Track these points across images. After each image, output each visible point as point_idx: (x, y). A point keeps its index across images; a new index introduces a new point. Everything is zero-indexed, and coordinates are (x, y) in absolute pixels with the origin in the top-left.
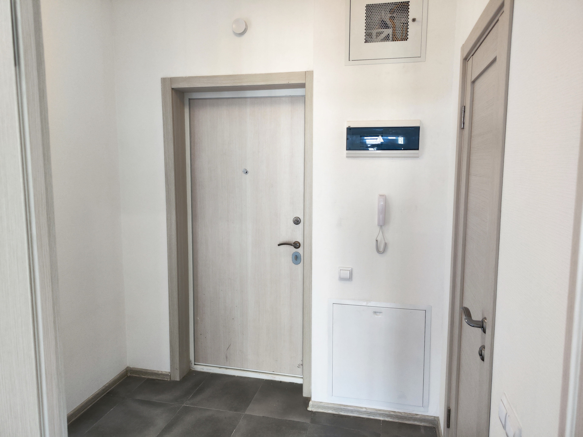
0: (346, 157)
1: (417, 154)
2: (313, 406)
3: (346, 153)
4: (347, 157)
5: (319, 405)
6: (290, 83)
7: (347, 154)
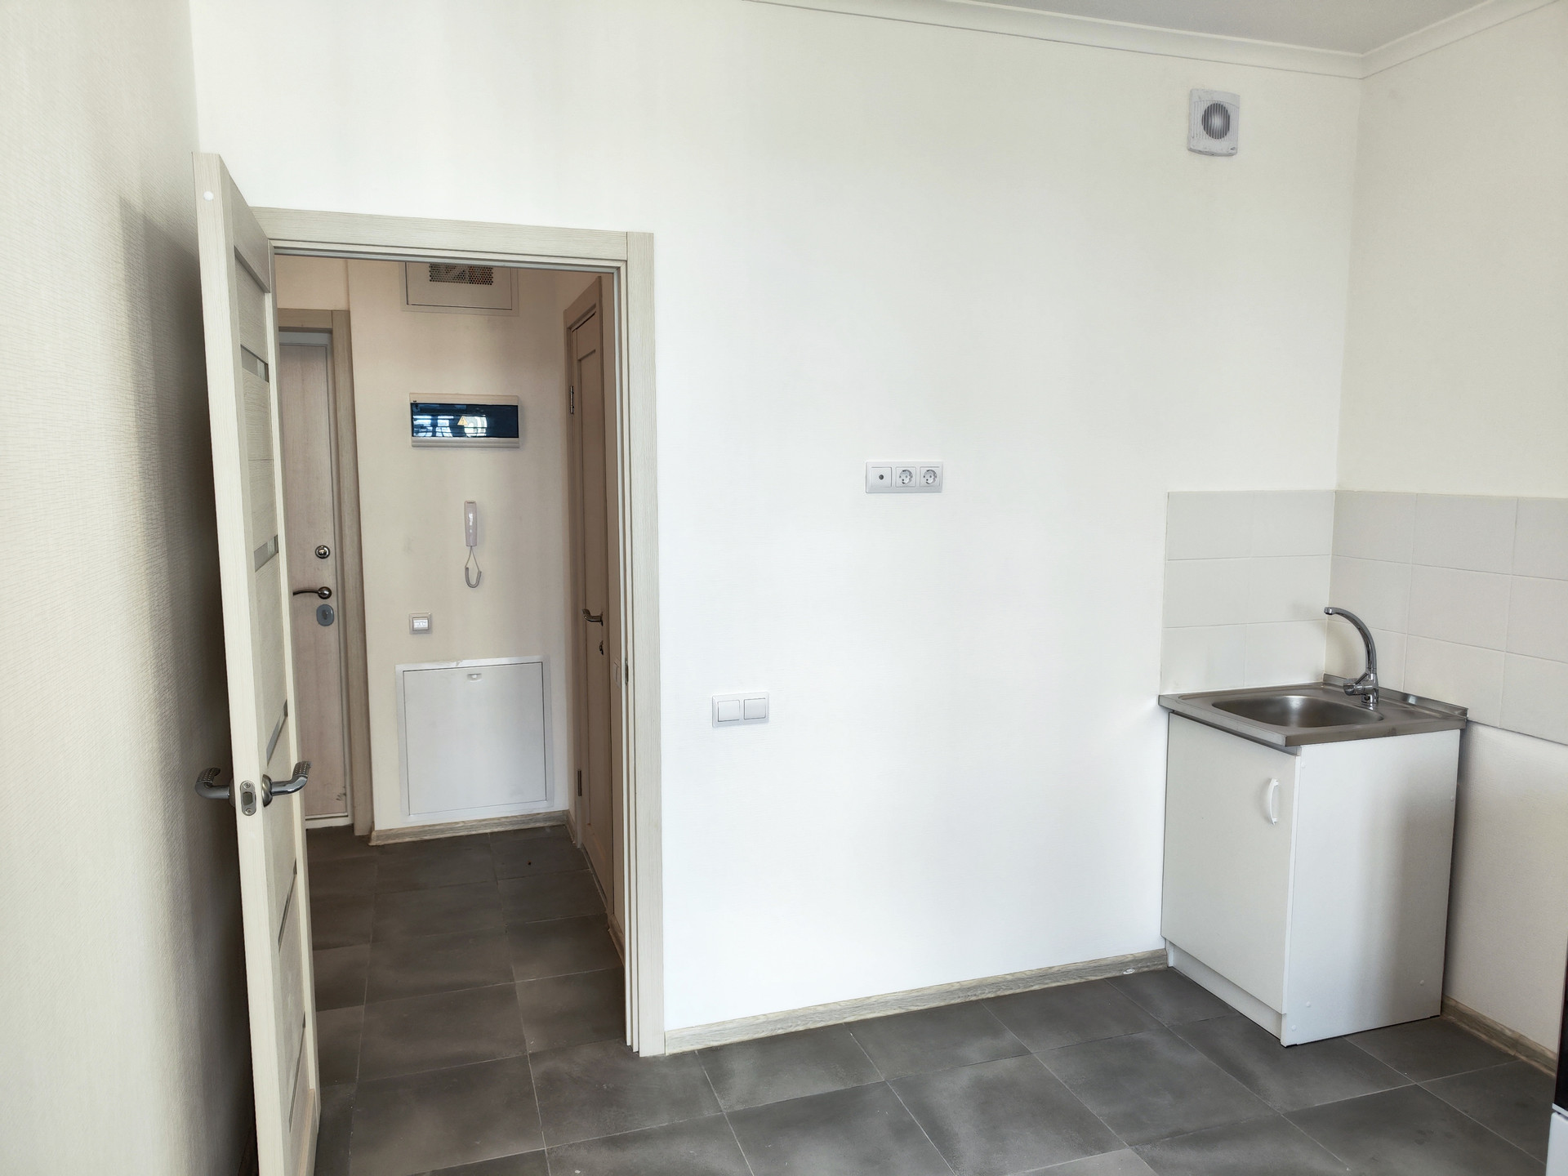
0: (410, 445)
1: (518, 443)
2: (378, 837)
3: (410, 441)
4: (413, 446)
5: (389, 834)
6: (304, 326)
7: (413, 442)
